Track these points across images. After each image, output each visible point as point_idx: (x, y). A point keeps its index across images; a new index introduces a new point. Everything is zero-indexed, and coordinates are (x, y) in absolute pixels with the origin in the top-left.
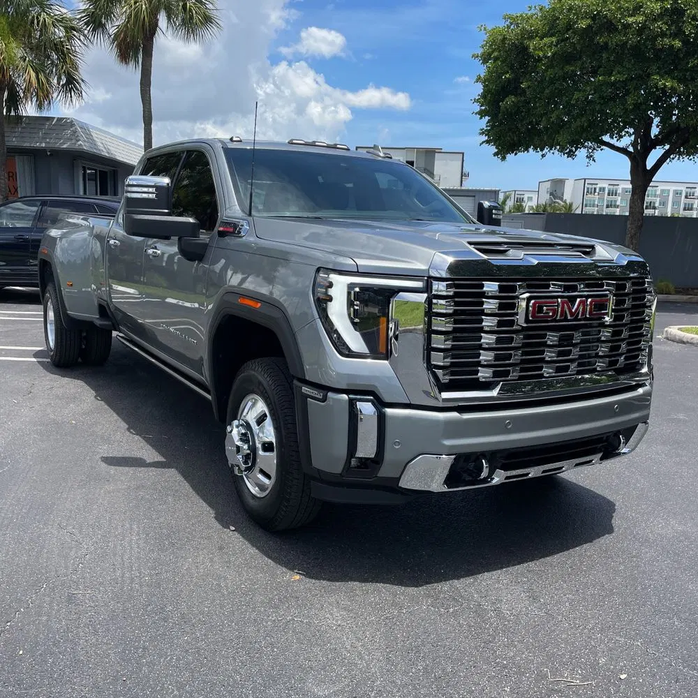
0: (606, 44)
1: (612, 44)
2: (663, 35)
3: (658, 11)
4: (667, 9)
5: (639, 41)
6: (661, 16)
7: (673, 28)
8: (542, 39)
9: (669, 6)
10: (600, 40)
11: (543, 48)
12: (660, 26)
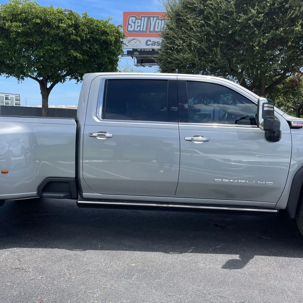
2: (73, 34)
4: (73, 24)
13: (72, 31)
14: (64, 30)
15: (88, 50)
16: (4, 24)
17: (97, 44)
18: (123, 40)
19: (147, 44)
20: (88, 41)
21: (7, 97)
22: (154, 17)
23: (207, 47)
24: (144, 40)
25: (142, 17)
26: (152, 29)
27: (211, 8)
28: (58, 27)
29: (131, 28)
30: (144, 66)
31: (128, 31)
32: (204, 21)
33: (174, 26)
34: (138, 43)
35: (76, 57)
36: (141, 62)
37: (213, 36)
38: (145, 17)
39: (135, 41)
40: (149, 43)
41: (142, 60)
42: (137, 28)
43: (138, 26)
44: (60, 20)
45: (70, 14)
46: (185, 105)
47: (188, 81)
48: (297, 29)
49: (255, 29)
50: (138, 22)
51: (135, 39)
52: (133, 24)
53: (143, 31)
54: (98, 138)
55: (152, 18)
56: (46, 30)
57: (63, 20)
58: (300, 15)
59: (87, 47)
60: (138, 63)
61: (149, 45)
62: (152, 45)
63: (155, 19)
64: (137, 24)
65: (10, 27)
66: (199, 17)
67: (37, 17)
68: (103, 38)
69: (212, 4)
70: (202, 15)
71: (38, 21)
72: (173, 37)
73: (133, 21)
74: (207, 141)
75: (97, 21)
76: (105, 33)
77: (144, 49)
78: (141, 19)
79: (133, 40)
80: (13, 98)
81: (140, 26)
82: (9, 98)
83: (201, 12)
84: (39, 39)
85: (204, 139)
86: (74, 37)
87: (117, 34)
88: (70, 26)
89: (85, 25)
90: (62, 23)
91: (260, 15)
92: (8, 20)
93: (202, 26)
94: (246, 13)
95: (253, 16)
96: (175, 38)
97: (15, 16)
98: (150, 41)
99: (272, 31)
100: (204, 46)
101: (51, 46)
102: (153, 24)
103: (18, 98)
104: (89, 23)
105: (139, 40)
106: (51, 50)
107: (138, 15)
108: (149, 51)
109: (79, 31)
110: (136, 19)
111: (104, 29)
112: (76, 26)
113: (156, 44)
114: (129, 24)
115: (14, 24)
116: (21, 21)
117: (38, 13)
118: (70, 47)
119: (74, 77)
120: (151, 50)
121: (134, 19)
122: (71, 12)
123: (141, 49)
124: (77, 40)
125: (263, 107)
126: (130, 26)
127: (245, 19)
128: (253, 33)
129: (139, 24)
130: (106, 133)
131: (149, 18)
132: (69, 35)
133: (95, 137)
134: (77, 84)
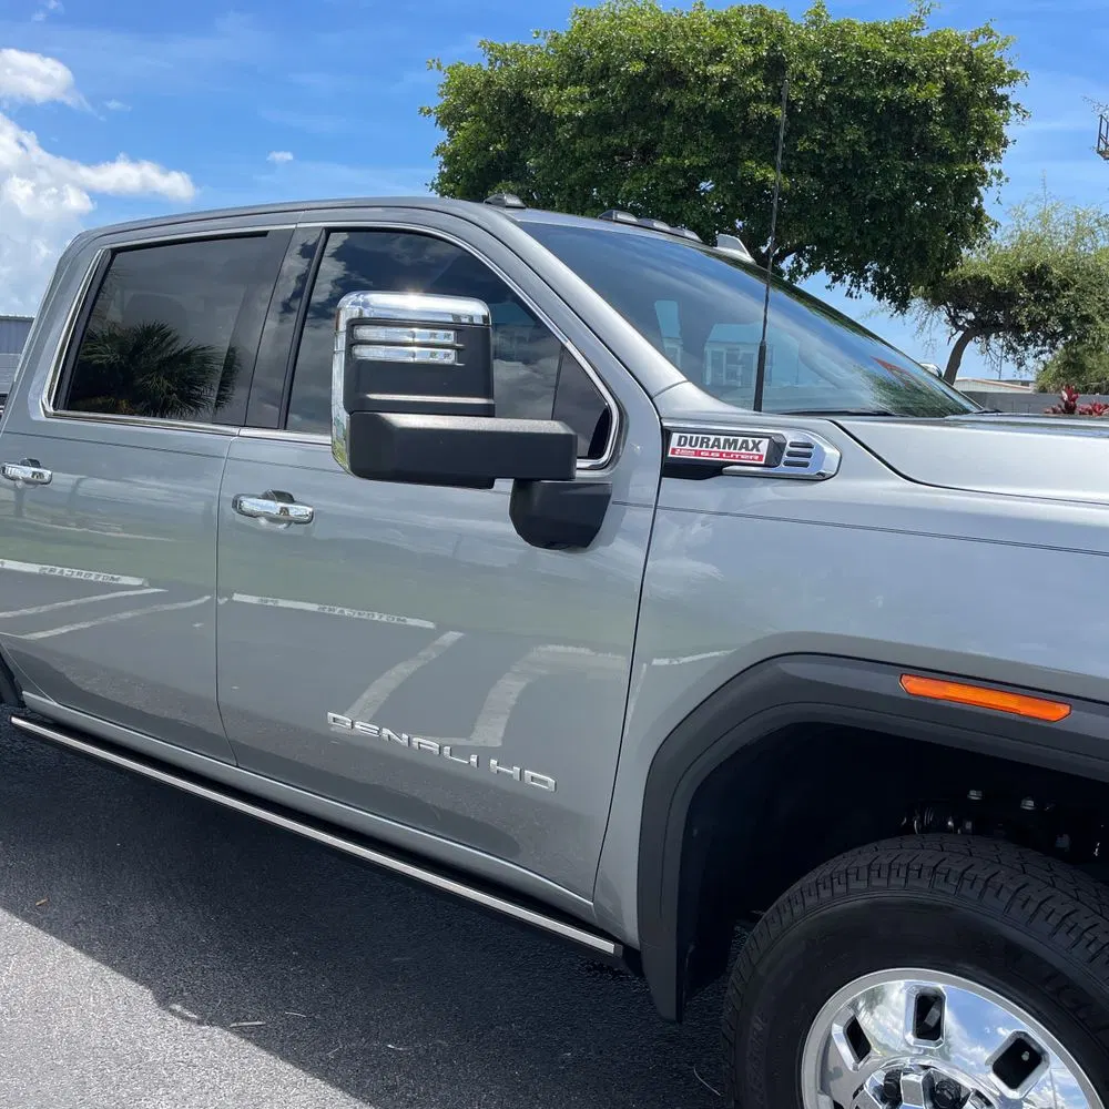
0: (671, 104)
1: (681, 106)
2: (757, 98)
3: (750, 60)
4: (761, 59)
5: (723, 105)
6: (753, 68)
7: (770, 88)
8: (562, 87)
9: (765, 54)
10: (662, 96)
11: (568, 102)
12: (754, 82)
13: (755, 87)
18: (1005, 92)
44: (716, 53)
56: (666, 99)
71: (638, 67)
84: (644, 134)
86: (762, 109)
88: (747, 69)
90: (721, 61)
101: (678, 153)
104: (833, 44)
116: (589, 79)
118: (745, 150)
122: (761, 12)
124: (771, 118)
132: (744, 103)
134: (828, 287)
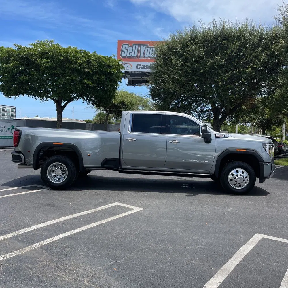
13: (86, 66)
14: (80, 65)
15: (97, 79)
16: (36, 60)
17: (103, 75)
18: (121, 70)
19: (137, 68)
20: (97, 72)
21: (3, 109)
22: (143, 45)
23: (185, 81)
24: (135, 64)
25: (133, 45)
26: (142, 55)
27: (188, 54)
28: (76, 63)
29: (124, 54)
30: (134, 86)
31: (121, 56)
32: (184, 63)
33: (161, 63)
34: (130, 66)
35: (88, 85)
36: (131, 82)
37: (189, 73)
38: (136, 45)
39: (127, 65)
40: (139, 66)
41: (132, 81)
42: (129, 54)
43: (130, 52)
44: (77, 58)
45: (84, 54)
46: (169, 125)
47: (170, 115)
48: (248, 70)
49: (219, 70)
50: (130, 49)
51: (127, 63)
52: (126, 51)
53: (134, 57)
54: (130, 141)
55: (142, 46)
56: (67, 65)
57: (80, 57)
58: (250, 60)
59: (96, 77)
60: (129, 83)
61: (139, 68)
62: (142, 68)
63: (145, 46)
64: (129, 51)
65: (40, 62)
66: (180, 59)
67: (61, 55)
68: (108, 71)
69: (189, 51)
70: (182, 58)
71: (62, 58)
72: (161, 71)
73: (126, 48)
74: (179, 143)
75: (104, 57)
76: (109, 67)
77: (134, 72)
78: (133, 47)
79: (126, 64)
80: (9, 109)
81: (132, 53)
82: (6, 110)
83: (182, 55)
85: (178, 142)
86: (87, 70)
87: (118, 67)
88: (84, 62)
89: (95, 61)
90: (79, 60)
91: (222, 61)
92: (39, 58)
93: (182, 65)
94: (212, 58)
95: (217, 61)
96: (162, 72)
97: (44, 54)
98: (140, 65)
99: (231, 72)
100: (183, 79)
101: (70, 76)
102: (142, 51)
103: (14, 110)
104: (98, 59)
105: (131, 64)
106: (70, 79)
107: (130, 44)
108: (139, 74)
109: (91, 65)
110: (129, 46)
111: (109, 64)
112: (89, 62)
113: (145, 67)
114: (122, 51)
115: (44, 60)
116: (48, 58)
117: (62, 53)
118: (84, 77)
119: (81, 97)
120: (140, 73)
121: (127, 46)
122: (85, 51)
123: (132, 72)
124: (89, 72)
125: (202, 128)
126: (123, 53)
127: (212, 63)
128: (218, 72)
129: (131, 51)
130: (133, 138)
131: (139, 46)
132: (84, 68)
133: (128, 140)
134: (83, 102)
